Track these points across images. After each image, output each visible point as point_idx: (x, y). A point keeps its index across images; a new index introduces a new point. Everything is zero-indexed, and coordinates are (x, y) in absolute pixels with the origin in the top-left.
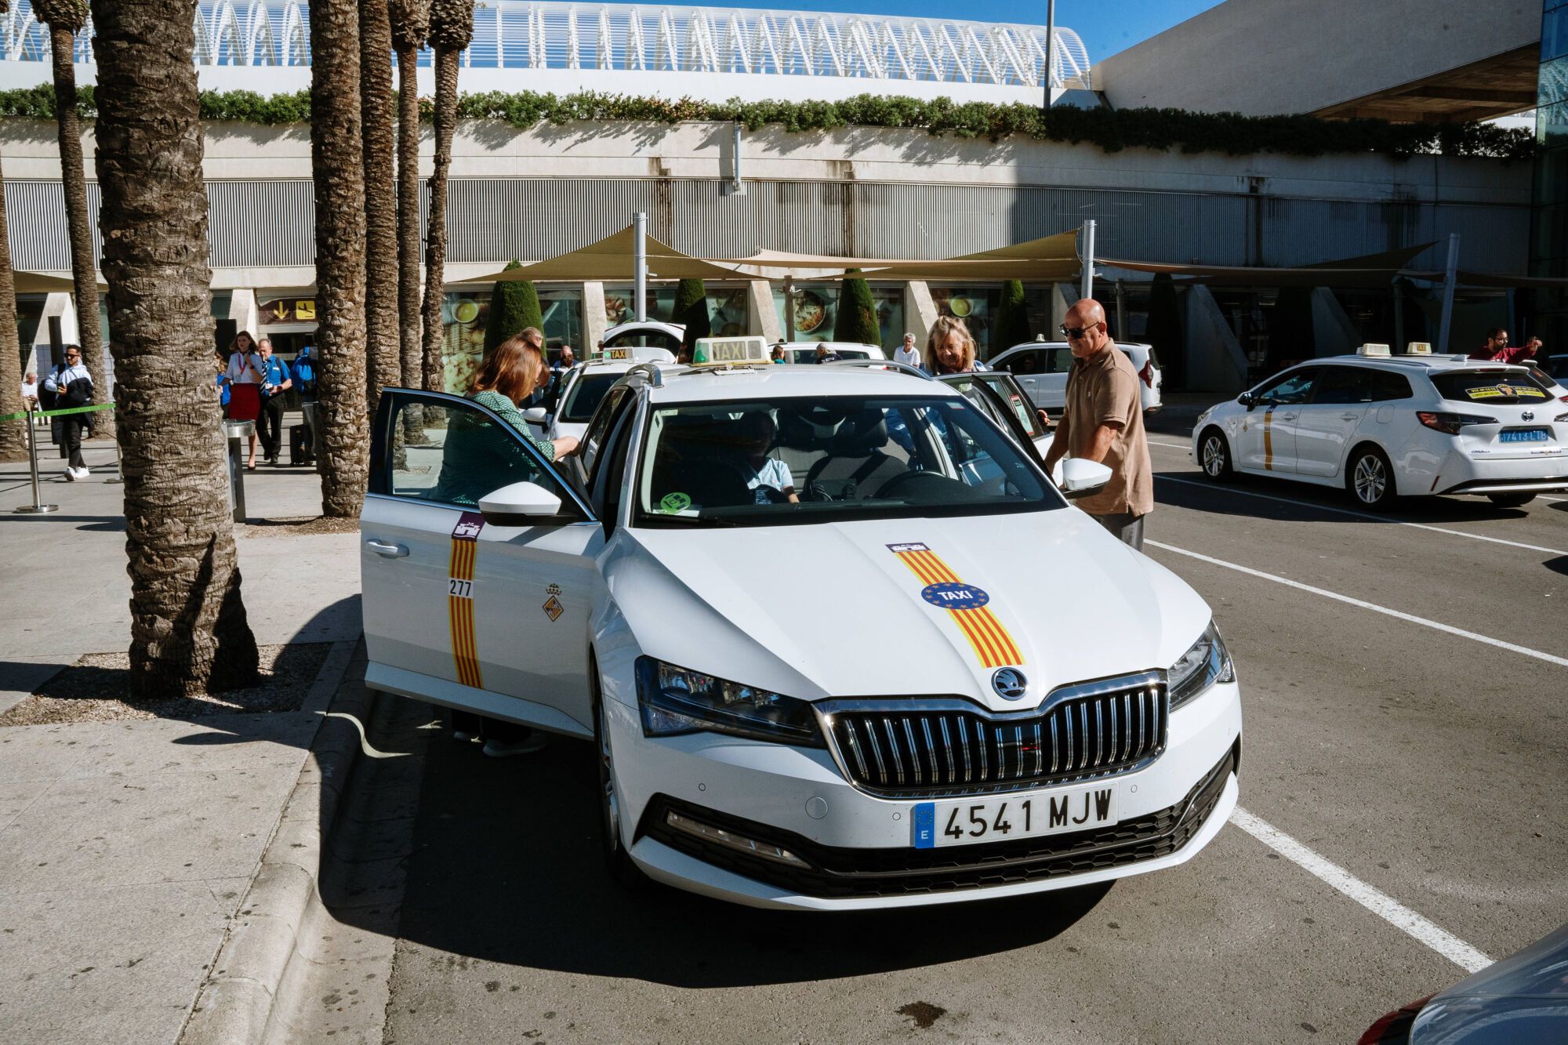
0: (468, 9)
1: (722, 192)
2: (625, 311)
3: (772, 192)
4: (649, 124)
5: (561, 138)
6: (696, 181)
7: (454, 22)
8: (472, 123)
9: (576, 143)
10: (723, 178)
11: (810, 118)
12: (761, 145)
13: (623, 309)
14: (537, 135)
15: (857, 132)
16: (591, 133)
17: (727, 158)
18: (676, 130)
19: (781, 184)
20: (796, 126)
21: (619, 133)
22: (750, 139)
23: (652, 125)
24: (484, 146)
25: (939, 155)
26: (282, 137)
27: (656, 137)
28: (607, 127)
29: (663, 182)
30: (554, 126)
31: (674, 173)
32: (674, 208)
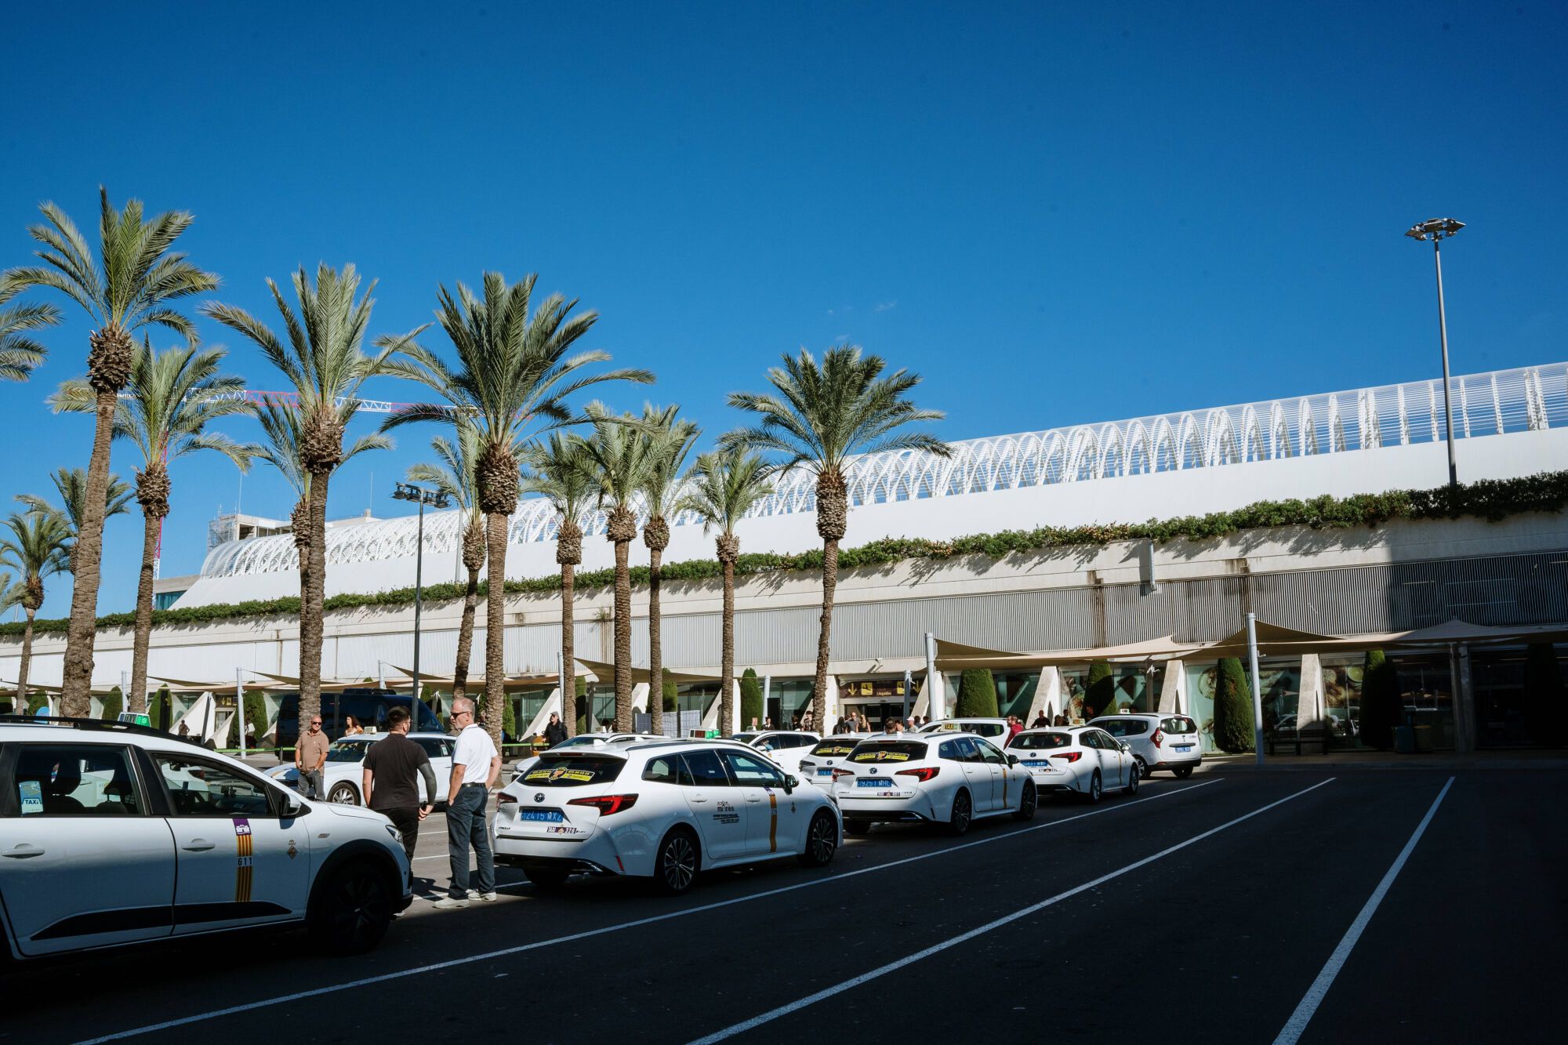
1: (1143, 593)
2: (1075, 687)
3: (1180, 589)
4: (1086, 546)
5: (1025, 563)
6: (1122, 586)
7: (829, 524)
8: (966, 557)
10: (1142, 582)
11: (1209, 527)
12: (1172, 554)
13: (1074, 686)
14: (1009, 562)
15: (1249, 535)
16: (1045, 557)
17: (1146, 568)
18: (1106, 549)
19: (1189, 581)
20: (1197, 536)
21: (1065, 555)
22: (1162, 550)
23: (1088, 547)
24: (974, 573)
25: (1324, 545)
26: (852, 576)
27: (1092, 555)
28: (1056, 551)
29: (1098, 589)
30: (1020, 554)
31: (1105, 582)
32: (1108, 607)
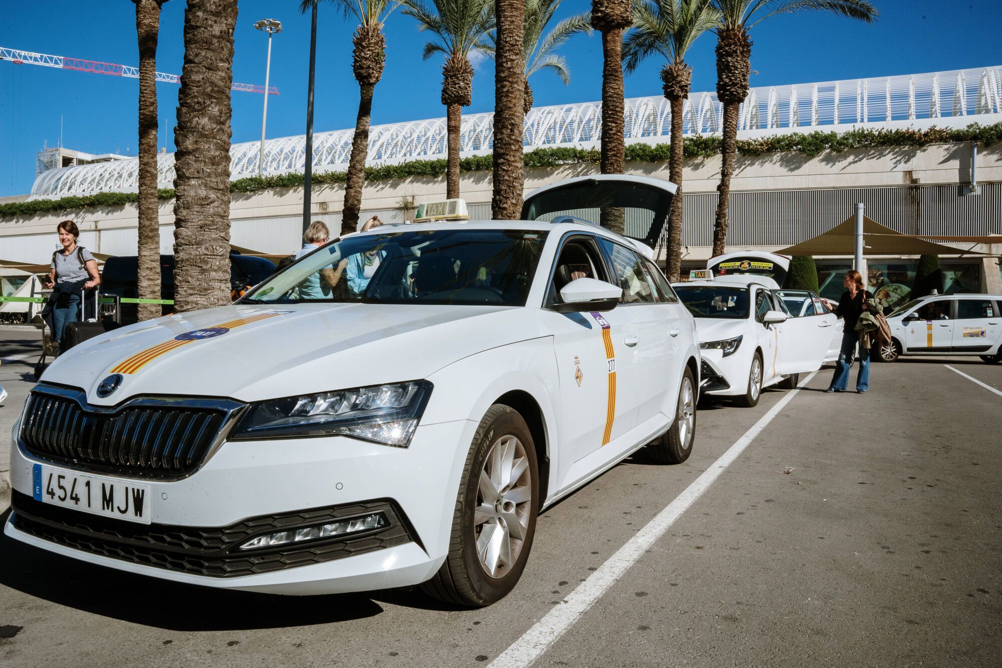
0: (744, 75)
1: (961, 193)
2: (883, 280)
4: (904, 148)
5: (839, 161)
6: (940, 187)
7: (734, 85)
8: (779, 154)
9: (850, 164)
10: (961, 183)
12: (995, 157)
13: (882, 278)
14: (822, 160)
16: (861, 157)
17: (966, 168)
18: (924, 151)
21: (881, 155)
22: (985, 153)
23: (906, 148)
24: (786, 169)
26: (661, 169)
27: (909, 156)
28: (872, 152)
29: (913, 189)
30: (834, 153)
31: (922, 182)
32: (922, 207)
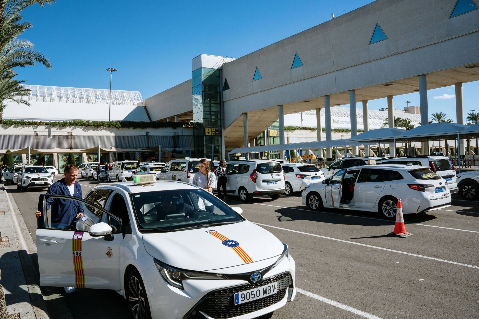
1: (48, 137)
3: (57, 137)
4: (34, 126)
5: (18, 128)
6: (43, 136)
11: (64, 124)
14: (13, 127)
16: (24, 127)
17: (49, 131)
18: (40, 126)
20: (61, 126)
21: (29, 127)
22: (53, 128)
24: (3, 129)
27: (36, 128)
29: (37, 136)
30: (16, 125)
31: (39, 134)
32: (39, 140)
